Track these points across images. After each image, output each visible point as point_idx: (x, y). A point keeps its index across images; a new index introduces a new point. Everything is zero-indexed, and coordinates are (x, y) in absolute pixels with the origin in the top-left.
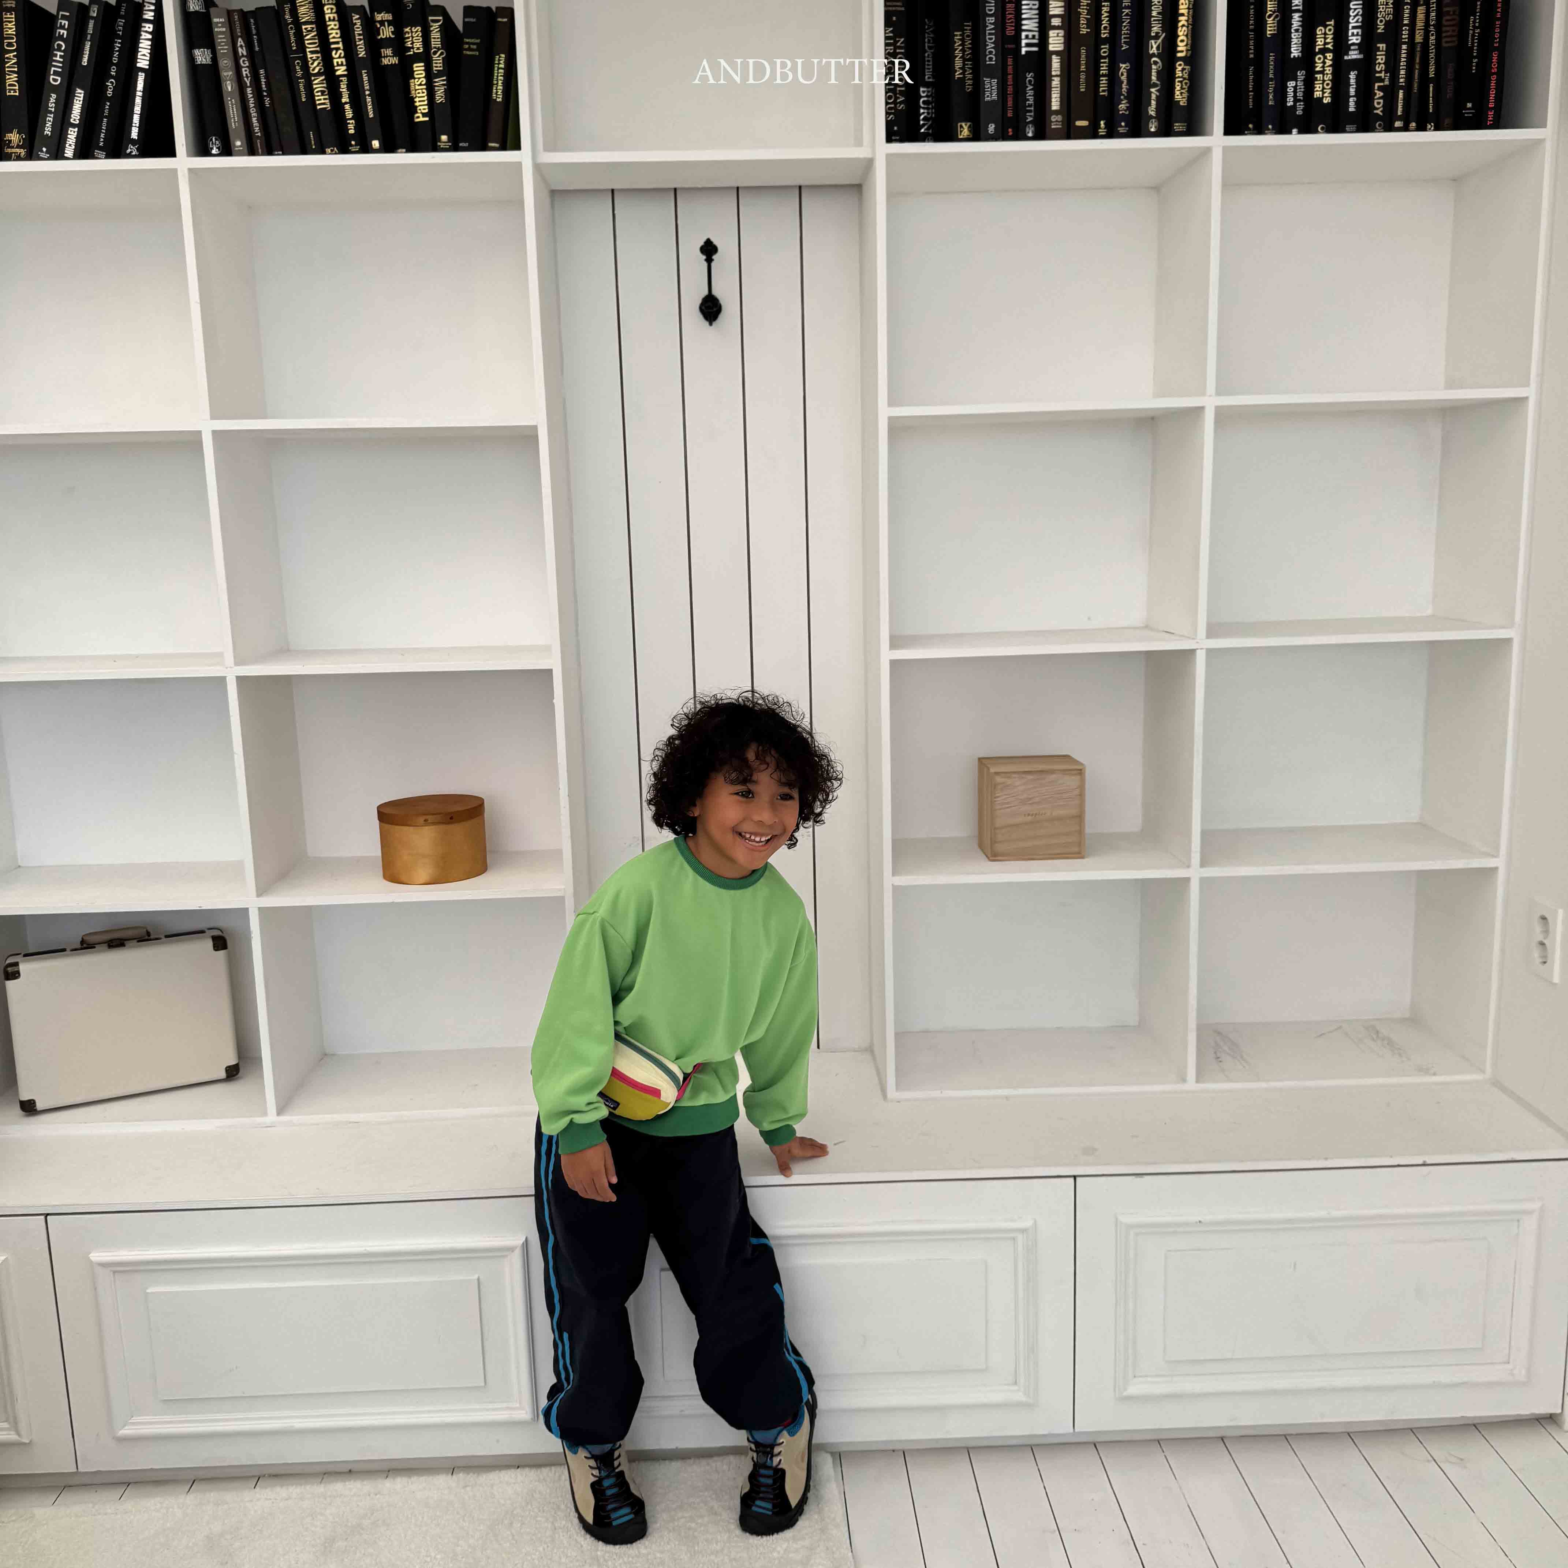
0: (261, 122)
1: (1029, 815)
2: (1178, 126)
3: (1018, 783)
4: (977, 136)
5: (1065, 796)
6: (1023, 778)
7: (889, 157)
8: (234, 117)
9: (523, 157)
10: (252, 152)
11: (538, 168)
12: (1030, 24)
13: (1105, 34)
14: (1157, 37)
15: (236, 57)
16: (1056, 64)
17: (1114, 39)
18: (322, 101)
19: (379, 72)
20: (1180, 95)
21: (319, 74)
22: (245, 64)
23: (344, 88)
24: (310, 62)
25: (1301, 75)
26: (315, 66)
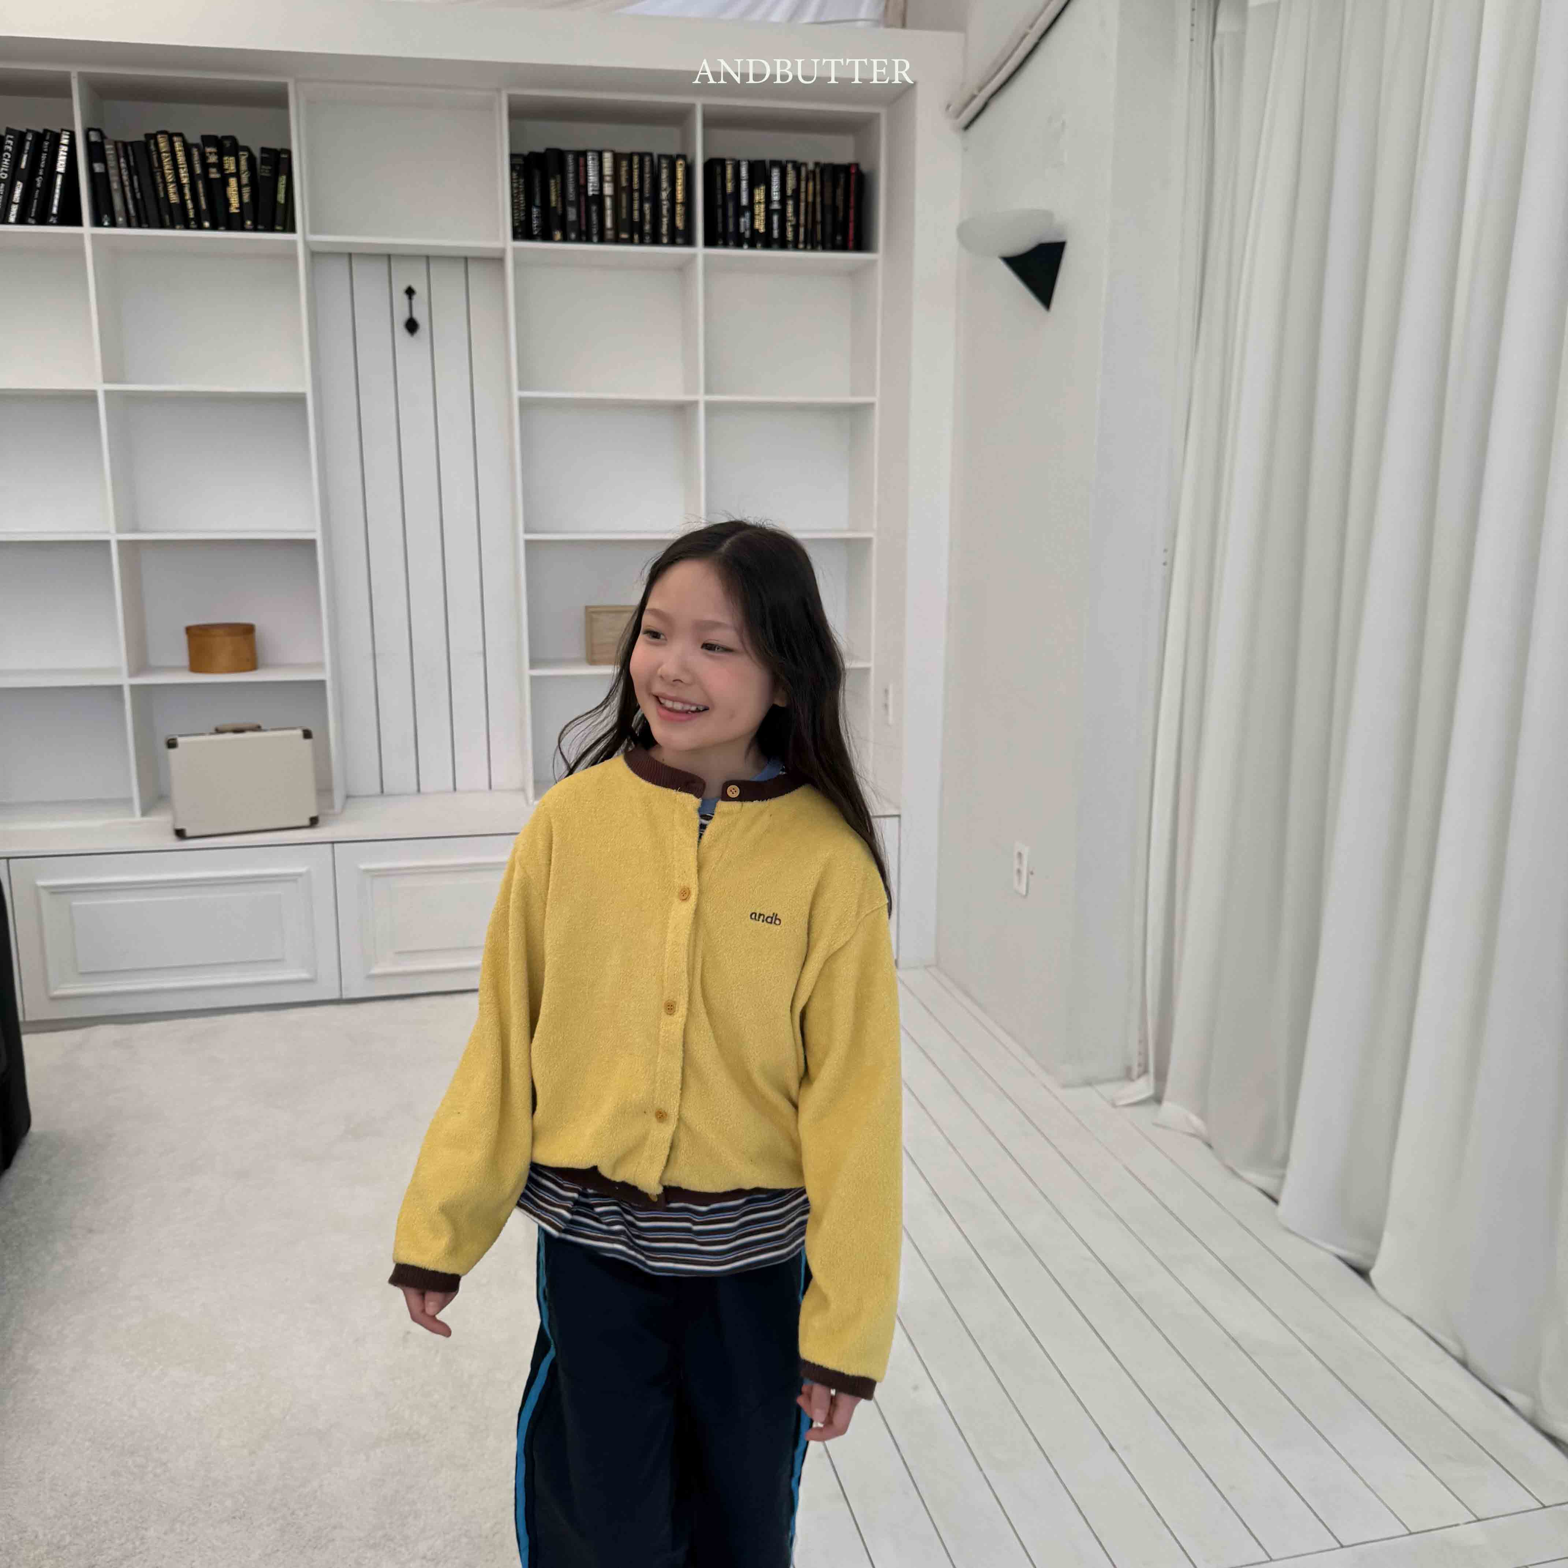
0: (134, 206)
1: (613, 637)
2: (679, 240)
3: (605, 618)
4: (565, 239)
6: (608, 615)
7: (515, 249)
8: (118, 204)
9: (297, 237)
10: (129, 225)
11: (306, 243)
12: (593, 178)
13: (636, 186)
14: (665, 190)
15: (120, 169)
16: (608, 202)
17: (641, 190)
18: (174, 198)
19: (208, 182)
20: (680, 223)
21: (172, 182)
22: (125, 173)
23: (187, 191)
24: (166, 175)
25: (748, 214)
26: (170, 178)
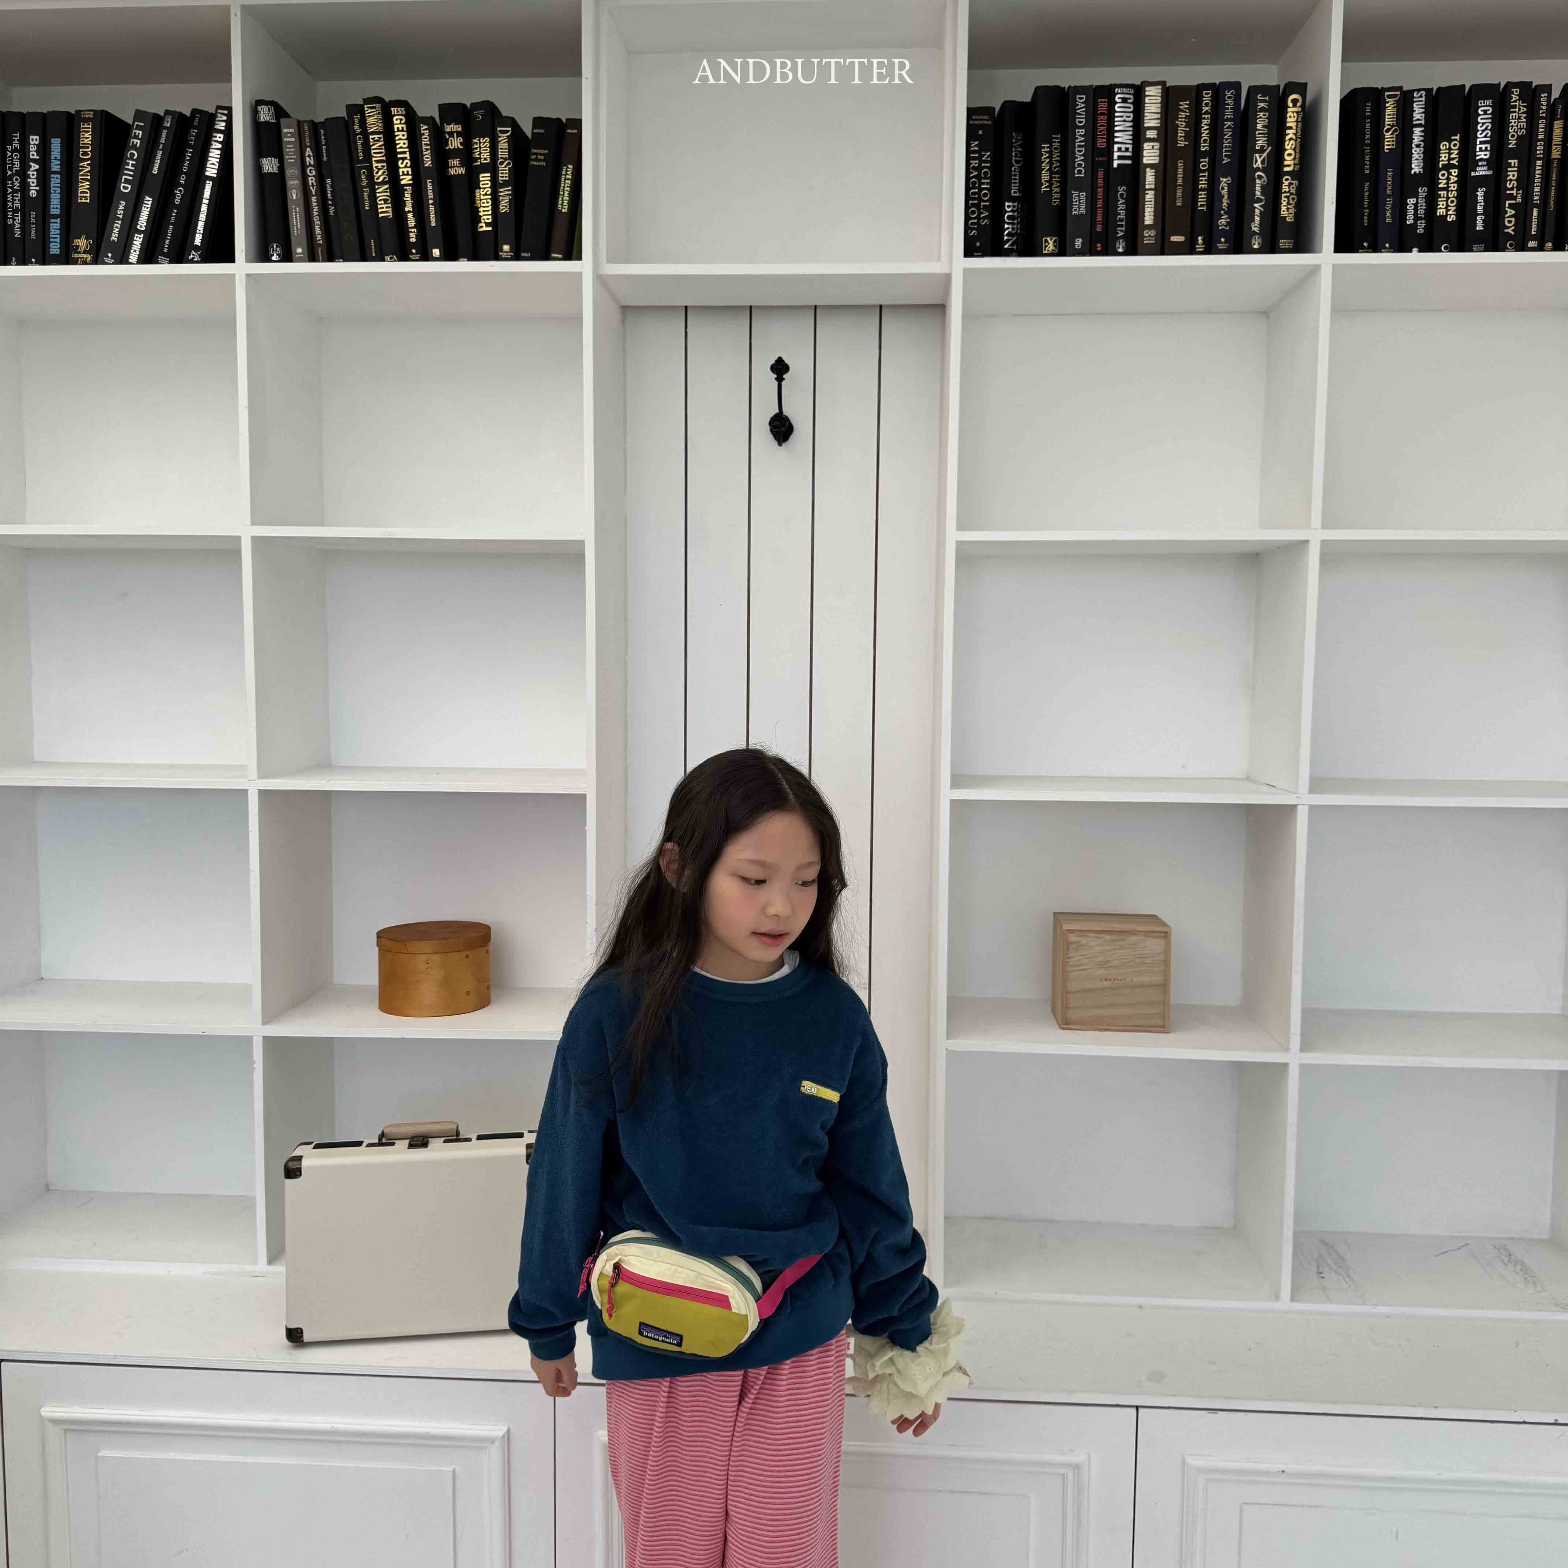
0: (323, 229)
2: (1283, 243)
3: (1094, 943)
4: (1062, 251)
5: (1148, 961)
6: (1101, 937)
8: (297, 225)
9: (584, 267)
10: (312, 257)
11: (600, 280)
12: (1123, 137)
13: (1204, 147)
14: (1262, 151)
15: (303, 166)
16: (1150, 177)
17: (1214, 153)
18: (385, 210)
19: (444, 183)
20: (1287, 211)
21: (383, 183)
22: (311, 173)
23: (408, 197)
24: (375, 170)
25: (1422, 191)
26: (380, 175)
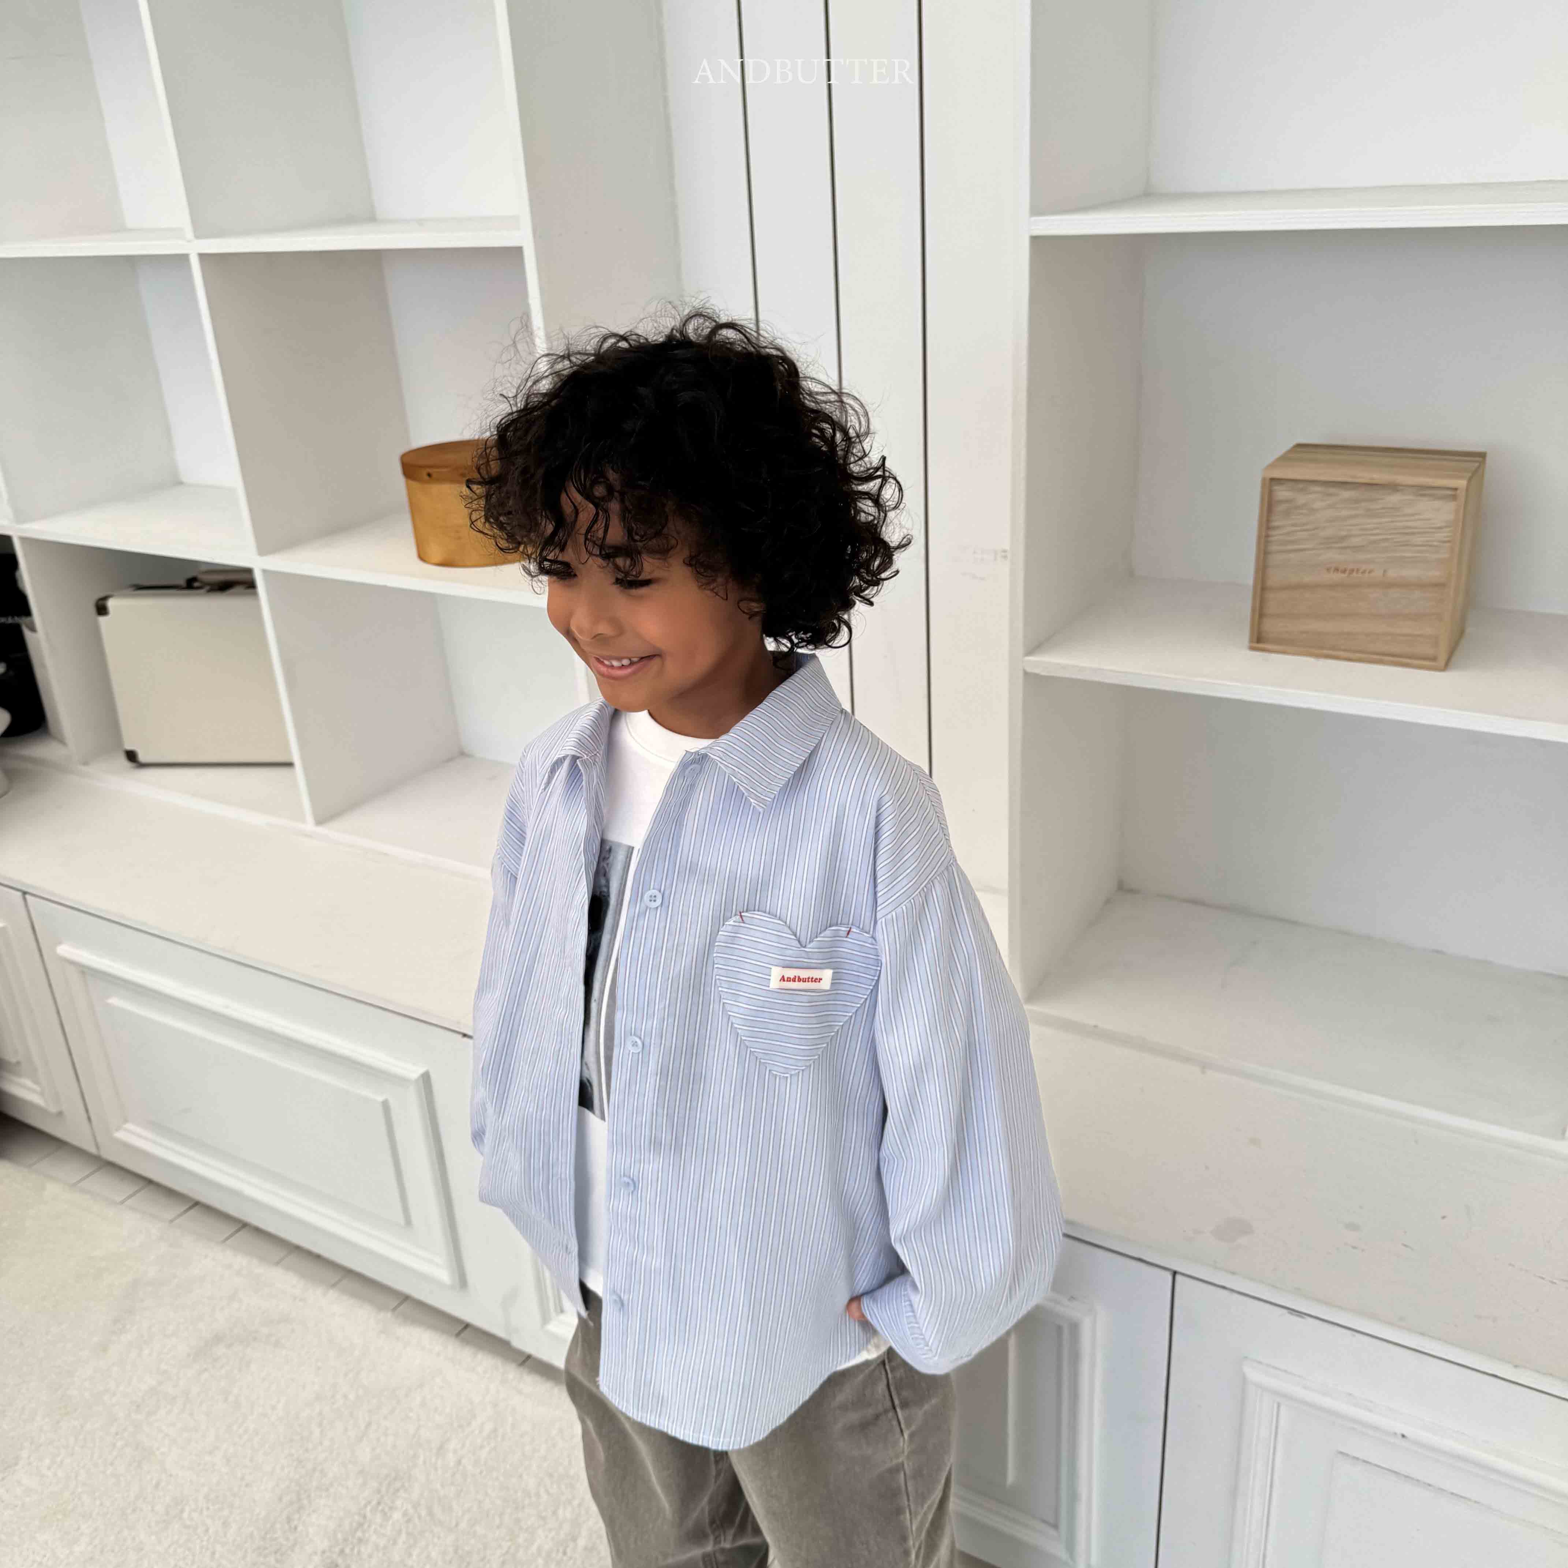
1: (1337, 570)
3: (1318, 505)
5: (1418, 540)
6: (1330, 495)
